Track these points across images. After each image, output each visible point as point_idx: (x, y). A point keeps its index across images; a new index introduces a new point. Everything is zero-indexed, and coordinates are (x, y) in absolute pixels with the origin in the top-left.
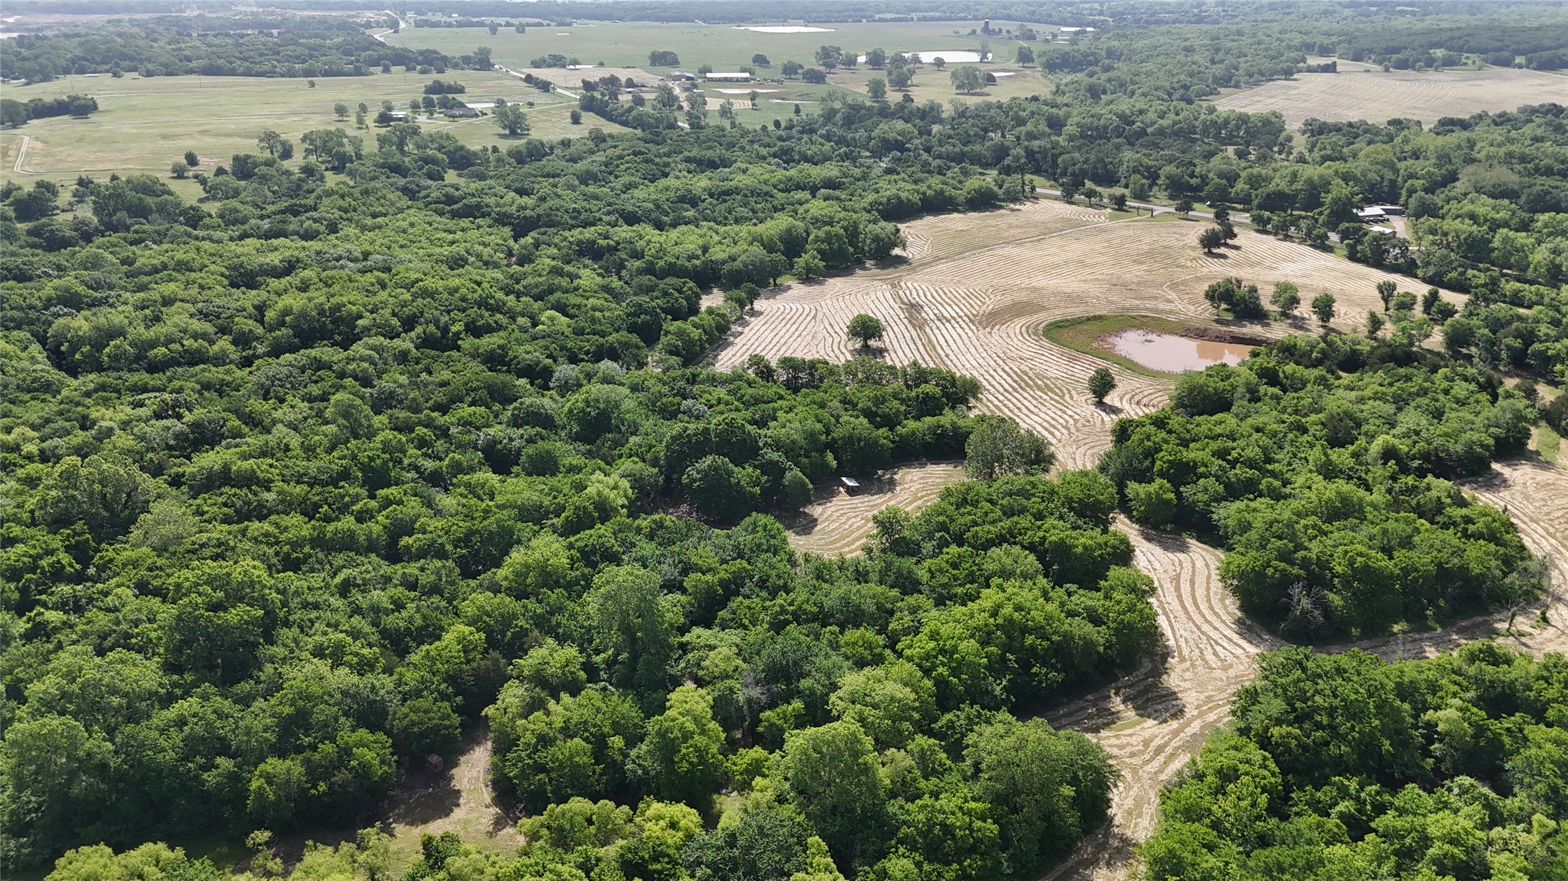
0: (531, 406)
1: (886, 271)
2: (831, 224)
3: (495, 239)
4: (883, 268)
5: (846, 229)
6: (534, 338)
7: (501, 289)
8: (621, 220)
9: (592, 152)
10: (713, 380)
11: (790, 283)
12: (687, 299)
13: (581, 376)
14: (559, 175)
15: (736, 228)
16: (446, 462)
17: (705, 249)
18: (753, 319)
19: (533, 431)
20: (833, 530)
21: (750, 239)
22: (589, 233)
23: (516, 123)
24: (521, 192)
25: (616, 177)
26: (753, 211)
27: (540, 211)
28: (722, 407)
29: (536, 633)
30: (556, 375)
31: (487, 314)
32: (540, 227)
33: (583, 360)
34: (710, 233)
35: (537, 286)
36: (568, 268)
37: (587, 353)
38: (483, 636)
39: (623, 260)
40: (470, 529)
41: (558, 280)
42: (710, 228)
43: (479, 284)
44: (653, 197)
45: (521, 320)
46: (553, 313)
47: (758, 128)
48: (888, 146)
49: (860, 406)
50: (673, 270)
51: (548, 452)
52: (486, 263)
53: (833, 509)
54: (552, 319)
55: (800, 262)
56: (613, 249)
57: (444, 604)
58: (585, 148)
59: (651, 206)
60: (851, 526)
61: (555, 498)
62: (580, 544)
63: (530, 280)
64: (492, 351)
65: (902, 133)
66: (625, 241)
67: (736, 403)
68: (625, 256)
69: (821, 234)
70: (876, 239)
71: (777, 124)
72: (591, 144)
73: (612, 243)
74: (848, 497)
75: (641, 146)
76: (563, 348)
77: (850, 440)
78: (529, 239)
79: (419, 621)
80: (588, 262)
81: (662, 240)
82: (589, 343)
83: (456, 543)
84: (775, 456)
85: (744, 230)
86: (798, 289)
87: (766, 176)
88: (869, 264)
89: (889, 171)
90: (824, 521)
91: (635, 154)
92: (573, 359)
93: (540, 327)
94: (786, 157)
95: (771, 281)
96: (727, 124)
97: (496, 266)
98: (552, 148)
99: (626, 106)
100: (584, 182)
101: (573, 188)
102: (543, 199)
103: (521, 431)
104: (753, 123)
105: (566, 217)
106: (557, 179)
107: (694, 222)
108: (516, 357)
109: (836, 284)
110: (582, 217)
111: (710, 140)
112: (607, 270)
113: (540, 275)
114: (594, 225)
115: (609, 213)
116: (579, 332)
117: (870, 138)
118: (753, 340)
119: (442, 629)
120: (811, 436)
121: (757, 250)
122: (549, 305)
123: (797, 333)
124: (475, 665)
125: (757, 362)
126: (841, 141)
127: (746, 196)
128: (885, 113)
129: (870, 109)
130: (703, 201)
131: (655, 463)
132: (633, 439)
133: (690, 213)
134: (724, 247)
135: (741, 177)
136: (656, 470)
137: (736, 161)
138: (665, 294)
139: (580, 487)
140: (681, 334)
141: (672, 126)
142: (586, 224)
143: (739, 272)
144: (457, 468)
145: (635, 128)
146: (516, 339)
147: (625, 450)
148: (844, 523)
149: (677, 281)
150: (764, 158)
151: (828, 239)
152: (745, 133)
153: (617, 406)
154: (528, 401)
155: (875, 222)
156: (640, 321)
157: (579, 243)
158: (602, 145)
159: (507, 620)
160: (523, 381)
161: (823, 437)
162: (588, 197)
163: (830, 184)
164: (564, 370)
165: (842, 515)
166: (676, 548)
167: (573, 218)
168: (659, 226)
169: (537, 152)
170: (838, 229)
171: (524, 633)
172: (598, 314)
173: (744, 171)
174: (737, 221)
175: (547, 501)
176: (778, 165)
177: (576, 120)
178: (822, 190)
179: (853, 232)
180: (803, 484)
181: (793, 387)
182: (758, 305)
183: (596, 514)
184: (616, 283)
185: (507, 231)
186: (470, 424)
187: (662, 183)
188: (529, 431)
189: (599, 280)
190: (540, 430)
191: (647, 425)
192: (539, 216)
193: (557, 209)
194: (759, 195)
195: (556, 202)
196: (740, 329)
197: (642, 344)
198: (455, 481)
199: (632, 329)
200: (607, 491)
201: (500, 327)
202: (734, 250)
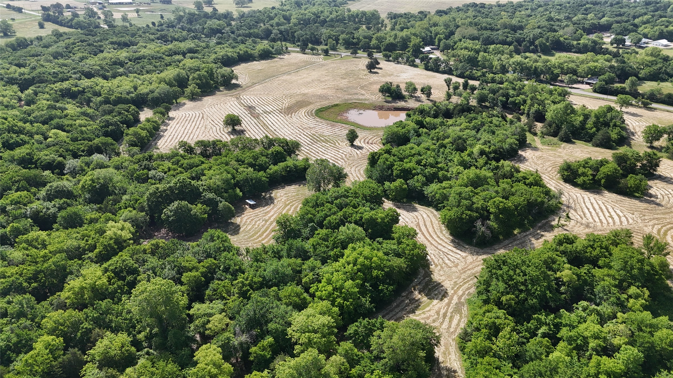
0: (57, 187)
1: (231, 92)
2: (199, 70)
3: (9, 93)
4: (229, 90)
5: (207, 72)
6: (48, 146)
7: (21, 120)
8: (83, 77)
9: (56, 42)
10: (161, 157)
11: (184, 101)
12: (133, 115)
13: (83, 165)
14: (40, 55)
15: (149, 76)
16: (9, 229)
17: (135, 88)
18: (170, 122)
19: (62, 201)
20: (250, 230)
21: (158, 81)
22: (66, 85)
23: (6, 29)
24: (19, 66)
25: (74, 54)
26: (155, 66)
27: (33, 74)
28: (172, 172)
29: (97, 330)
30: (67, 166)
31: (14, 136)
32: (35, 84)
33: (81, 155)
34: (135, 79)
35: (41, 116)
36: (58, 105)
37: (83, 151)
38: (61, 339)
39: (89, 98)
40: (36, 271)
41: (54, 112)
42: (135, 77)
43: (6, 119)
44: (98, 63)
45: (36, 137)
46: (55, 130)
47: (144, 26)
48: (214, 32)
49: (246, 162)
50: (120, 101)
51: (75, 213)
52: (7, 106)
53: (246, 218)
54: (56, 134)
55: (188, 90)
56: (83, 92)
57: (29, 322)
58: (52, 40)
59: (98, 68)
60: (258, 226)
61: (87, 241)
62: (111, 268)
63: (36, 114)
64: (23, 157)
65: (219, 25)
66: (88, 87)
67: (179, 169)
68: (90, 96)
69: (195, 75)
70: (223, 76)
71: (154, 24)
72: (55, 38)
73: (81, 89)
74: (252, 210)
75: (84, 37)
76: (67, 150)
77: (246, 180)
78: (30, 91)
79: (15, 339)
80: (68, 100)
81: (110, 85)
82: (83, 145)
83: (29, 280)
84: (211, 195)
85: (154, 77)
86: (189, 104)
87: (158, 49)
88: (221, 88)
89: (218, 43)
90: (244, 225)
91: (82, 41)
92: (75, 156)
93: (49, 139)
94: (165, 39)
95: (174, 101)
96: (128, 24)
97: (13, 107)
98: (31, 42)
99: (69, 18)
100: (55, 58)
101: (50, 61)
102: (34, 68)
103: (53, 203)
104: (141, 23)
105: (50, 77)
106: (39, 57)
107: (125, 74)
108: (39, 159)
109: (208, 100)
110: (59, 76)
111: (121, 33)
112: (81, 104)
113: (42, 110)
114: (68, 80)
115: (75, 73)
116: (74, 140)
117: (203, 28)
118: (174, 133)
119: (31, 339)
120: (226, 182)
121: (163, 86)
122: (53, 126)
123: (196, 127)
124: (60, 360)
125: (183, 145)
126: (189, 30)
127: (149, 59)
128: (207, 16)
129: (198, 15)
130: (127, 63)
131: (142, 209)
132: (125, 197)
133: (121, 70)
134: (146, 86)
135: (144, 50)
136: (144, 213)
137: (138, 42)
138: (120, 113)
139: (102, 232)
140: (135, 134)
141: (98, 27)
142: (63, 80)
143: (157, 98)
144: (17, 232)
145: (77, 29)
146: (37, 148)
147: (122, 204)
148: (255, 225)
149: (125, 106)
150: (153, 40)
151: (200, 78)
152: (139, 29)
153: (111, 180)
154: (55, 184)
155: (221, 68)
156: (109, 130)
157: (61, 90)
158: (61, 38)
159: (76, 325)
160: (47, 173)
161: (232, 181)
162: (61, 65)
163: (191, 51)
164: (71, 163)
165: (252, 220)
166: (171, 259)
167: (55, 77)
168: (105, 78)
169: (23, 44)
170: (203, 73)
171: (89, 331)
172: (84, 129)
173: (145, 47)
174: (148, 72)
175: (82, 243)
176: (161, 43)
177: (41, 26)
178: (188, 54)
179: (211, 74)
180: (229, 208)
181: (205, 155)
182: (171, 114)
183: (116, 247)
184: (90, 111)
185: (15, 87)
186: (19, 203)
187: (101, 55)
188: (58, 202)
189: (79, 109)
190: (66, 200)
191: (131, 188)
192: (33, 78)
193: (44, 73)
194: (156, 59)
195: (42, 70)
196: (165, 128)
197: (114, 142)
198: (17, 240)
199: (106, 134)
200: (119, 232)
201: (24, 143)
202: (152, 87)
